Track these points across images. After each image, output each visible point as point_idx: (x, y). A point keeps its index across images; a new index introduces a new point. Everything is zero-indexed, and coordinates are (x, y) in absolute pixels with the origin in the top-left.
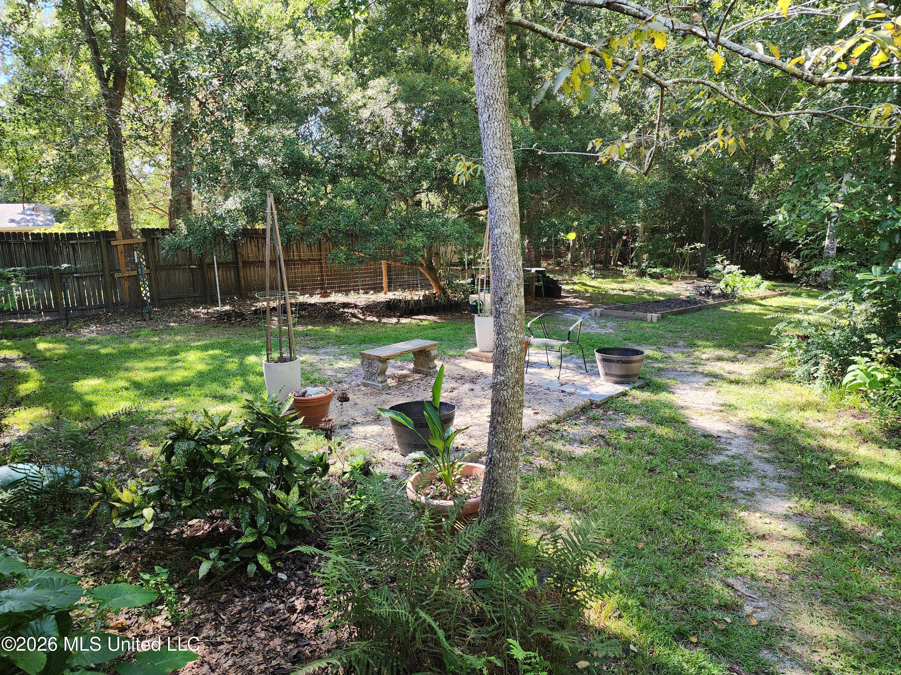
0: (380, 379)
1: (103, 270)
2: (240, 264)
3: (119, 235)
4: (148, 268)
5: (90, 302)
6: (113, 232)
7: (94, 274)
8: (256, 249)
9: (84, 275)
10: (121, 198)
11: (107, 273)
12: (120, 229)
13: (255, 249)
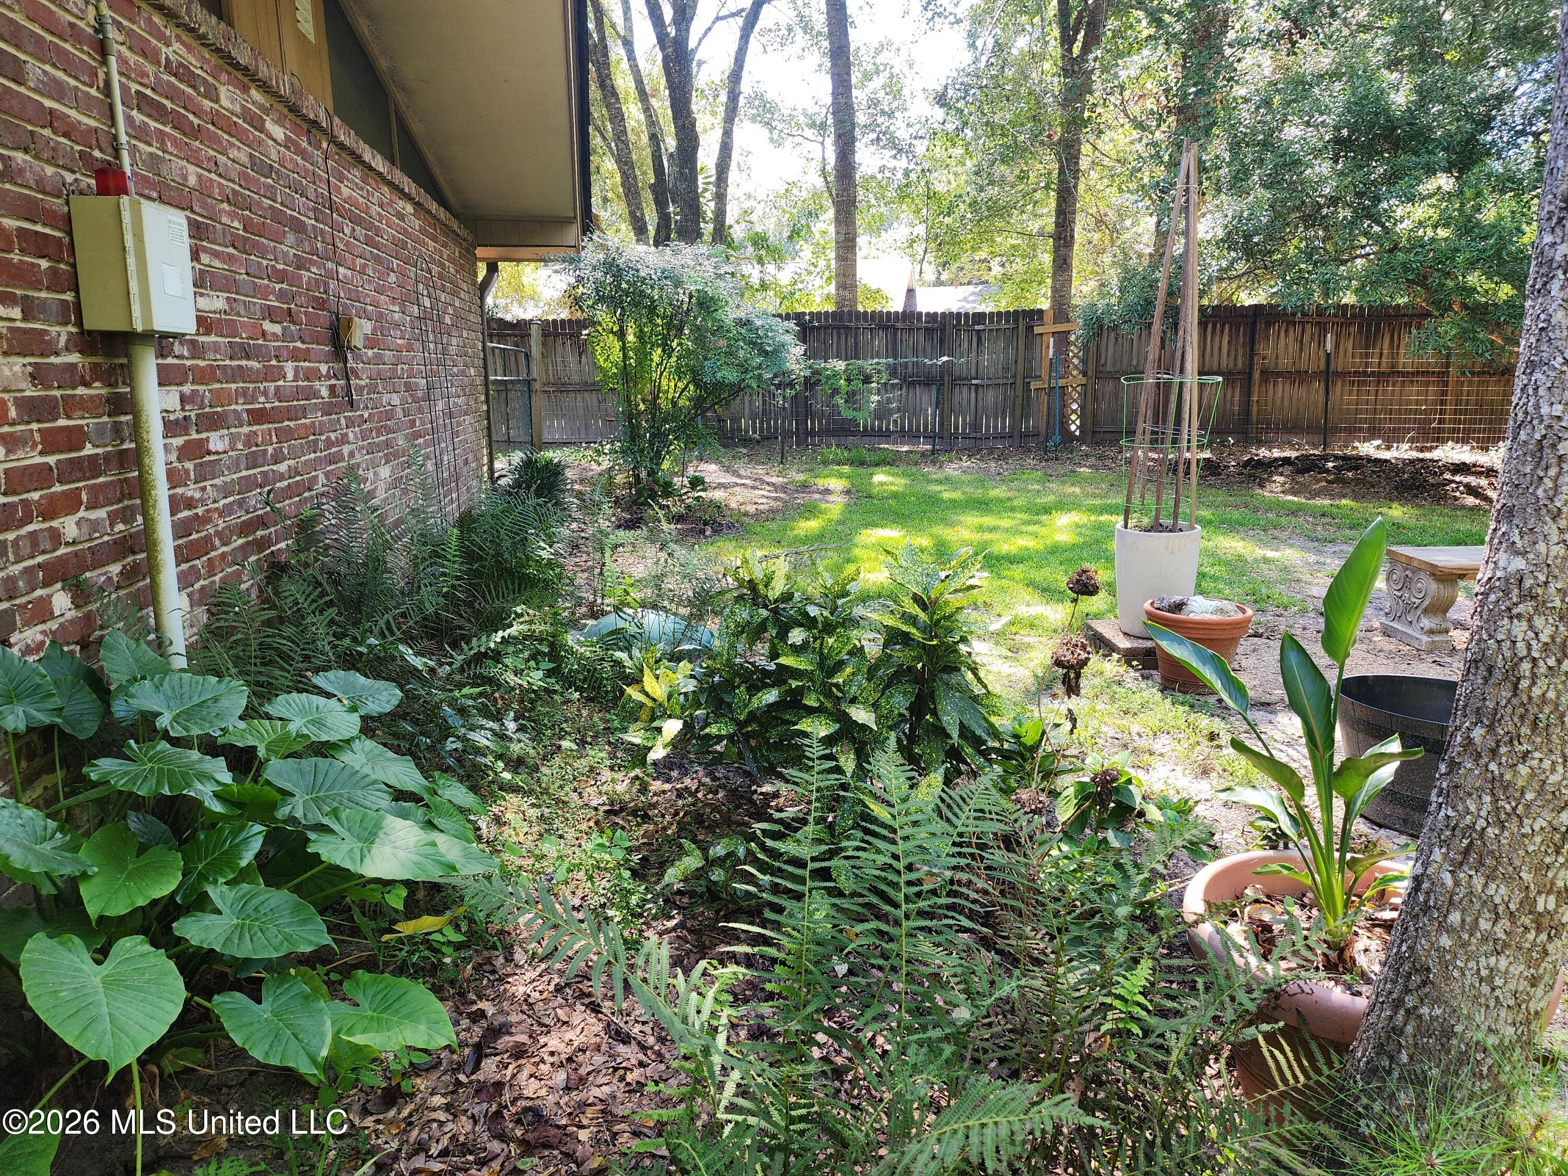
0: (1426, 623)
1: (1014, 376)
2: (1257, 376)
3: (1049, 317)
4: (1085, 374)
5: (988, 428)
6: (1040, 312)
7: (1001, 381)
8: (1297, 347)
9: (987, 382)
10: (1063, 251)
11: (1019, 381)
12: (1052, 307)
13: (1293, 347)
